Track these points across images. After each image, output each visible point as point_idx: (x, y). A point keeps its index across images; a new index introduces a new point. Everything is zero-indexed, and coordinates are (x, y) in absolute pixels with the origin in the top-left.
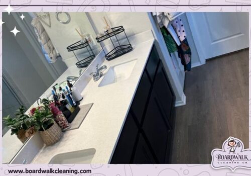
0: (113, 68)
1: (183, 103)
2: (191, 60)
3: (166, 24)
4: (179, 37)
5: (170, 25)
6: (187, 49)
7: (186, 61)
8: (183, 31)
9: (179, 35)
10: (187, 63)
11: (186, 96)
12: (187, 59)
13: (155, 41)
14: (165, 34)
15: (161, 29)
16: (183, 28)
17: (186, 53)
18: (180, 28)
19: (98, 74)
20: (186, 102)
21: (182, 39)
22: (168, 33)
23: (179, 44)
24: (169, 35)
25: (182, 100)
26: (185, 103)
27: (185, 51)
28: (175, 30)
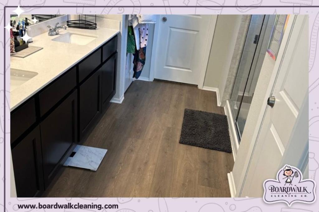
0: (71, 34)
1: (119, 101)
2: (142, 69)
3: (135, 25)
4: (140, 43)
5: (138, 28)
6: (143, 58)
7: (138, 68)
8: (146, 40)
9: (141, 41)
10: (138, 71)
11: (125, 98)
12: (140, 67)
13: (119, 33)
14: (130, 34)
15: (128, 26)
16: (147, 37)
17: (140, 61)
18: (144, 36)
19: (55, 31)
20: (123, 102)
21: (143, 46)
22: (133, 34)
23: (138, 48)
24: (133, 36)
25: (119, 99)
26: (121, 102)
27: (141, 59)
28: (140, 35)
